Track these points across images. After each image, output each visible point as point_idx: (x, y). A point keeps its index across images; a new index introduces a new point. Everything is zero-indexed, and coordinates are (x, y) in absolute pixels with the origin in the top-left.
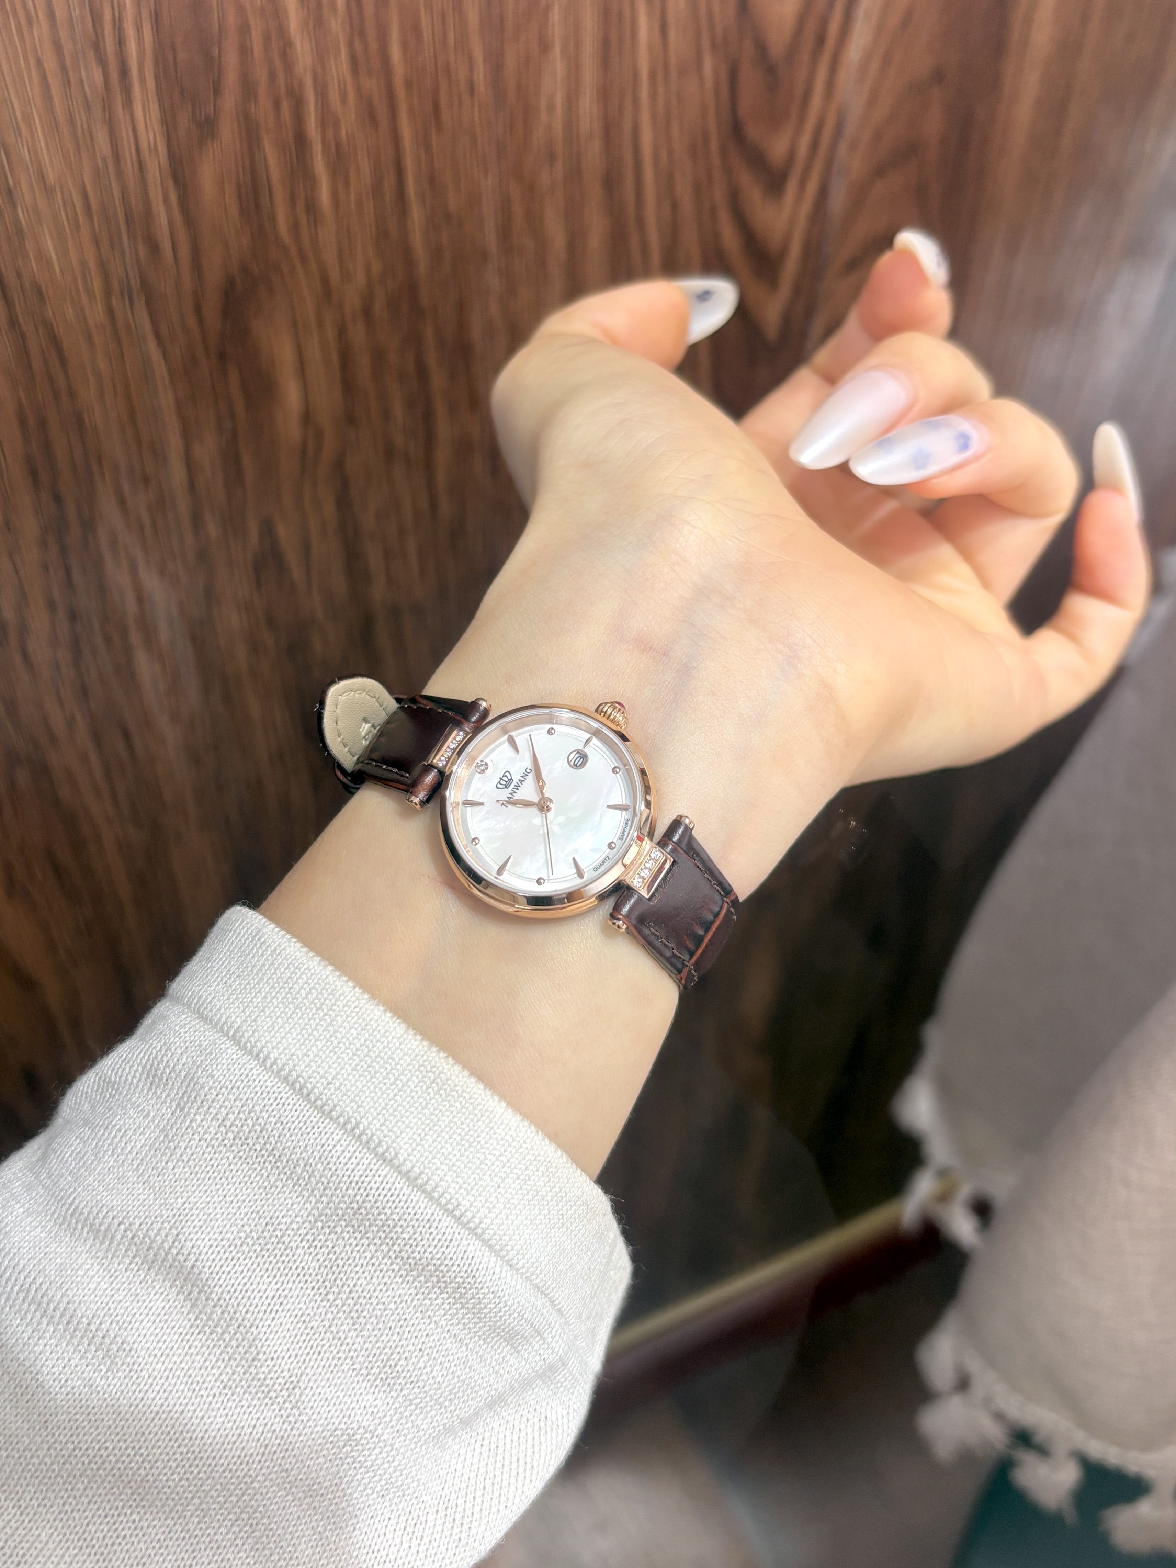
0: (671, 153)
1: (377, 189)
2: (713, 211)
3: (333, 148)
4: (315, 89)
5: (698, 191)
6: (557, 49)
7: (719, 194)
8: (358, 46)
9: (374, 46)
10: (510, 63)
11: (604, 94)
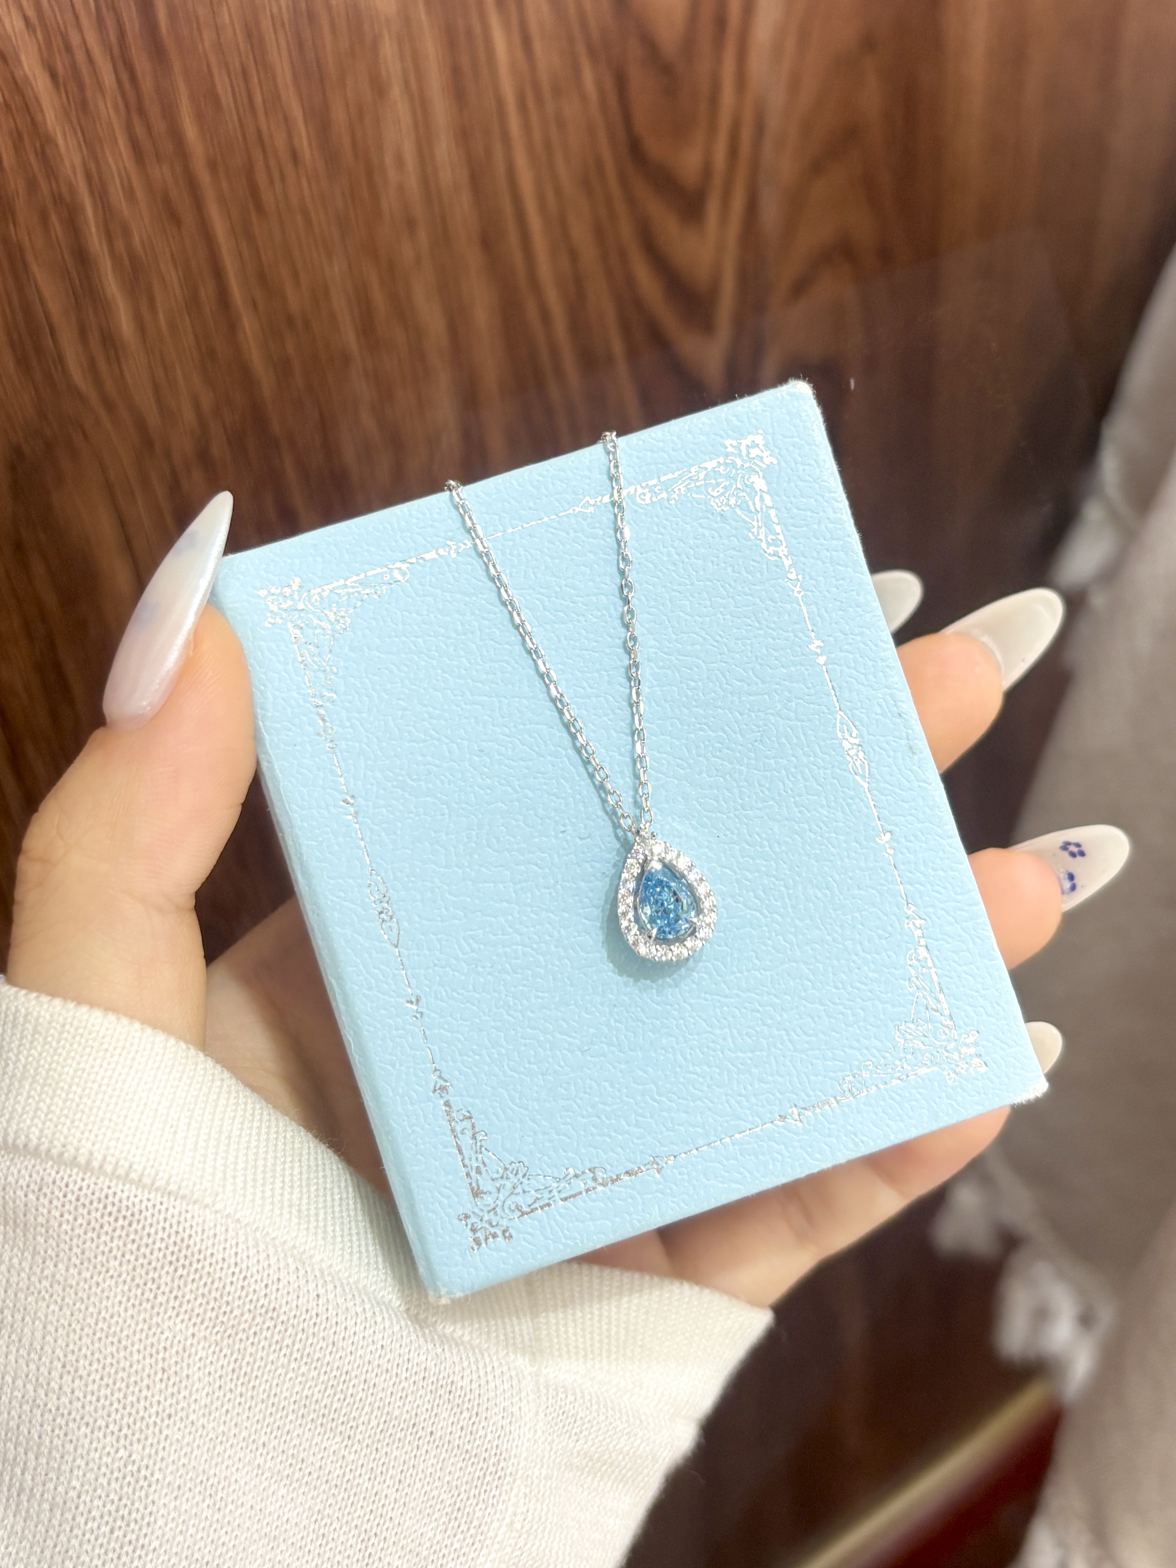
0: (558, 191)
1: (193, 302)
2: (623, 256)
3: (126, 258)
4: (92, 192)
5: (599, 233)
6: (396, 92)
7: (626, 231)
8: (139, 130)
9: (160, 126)
10: (339, 115)
11: (463, 135)
